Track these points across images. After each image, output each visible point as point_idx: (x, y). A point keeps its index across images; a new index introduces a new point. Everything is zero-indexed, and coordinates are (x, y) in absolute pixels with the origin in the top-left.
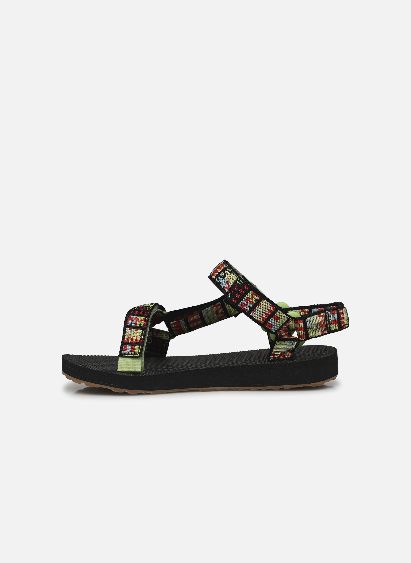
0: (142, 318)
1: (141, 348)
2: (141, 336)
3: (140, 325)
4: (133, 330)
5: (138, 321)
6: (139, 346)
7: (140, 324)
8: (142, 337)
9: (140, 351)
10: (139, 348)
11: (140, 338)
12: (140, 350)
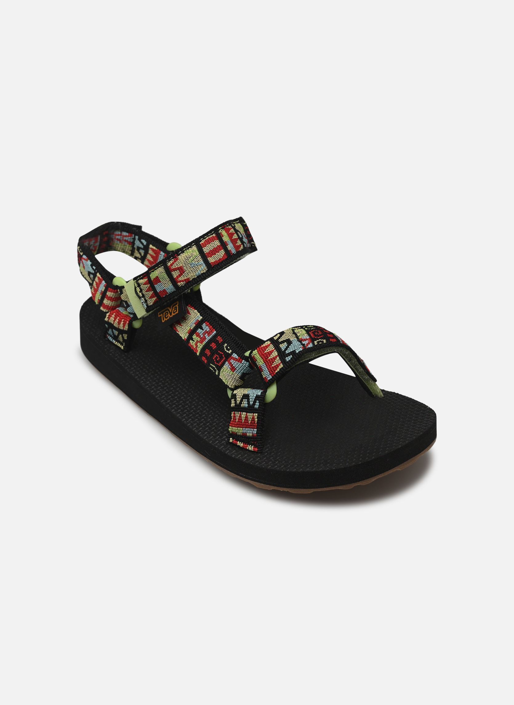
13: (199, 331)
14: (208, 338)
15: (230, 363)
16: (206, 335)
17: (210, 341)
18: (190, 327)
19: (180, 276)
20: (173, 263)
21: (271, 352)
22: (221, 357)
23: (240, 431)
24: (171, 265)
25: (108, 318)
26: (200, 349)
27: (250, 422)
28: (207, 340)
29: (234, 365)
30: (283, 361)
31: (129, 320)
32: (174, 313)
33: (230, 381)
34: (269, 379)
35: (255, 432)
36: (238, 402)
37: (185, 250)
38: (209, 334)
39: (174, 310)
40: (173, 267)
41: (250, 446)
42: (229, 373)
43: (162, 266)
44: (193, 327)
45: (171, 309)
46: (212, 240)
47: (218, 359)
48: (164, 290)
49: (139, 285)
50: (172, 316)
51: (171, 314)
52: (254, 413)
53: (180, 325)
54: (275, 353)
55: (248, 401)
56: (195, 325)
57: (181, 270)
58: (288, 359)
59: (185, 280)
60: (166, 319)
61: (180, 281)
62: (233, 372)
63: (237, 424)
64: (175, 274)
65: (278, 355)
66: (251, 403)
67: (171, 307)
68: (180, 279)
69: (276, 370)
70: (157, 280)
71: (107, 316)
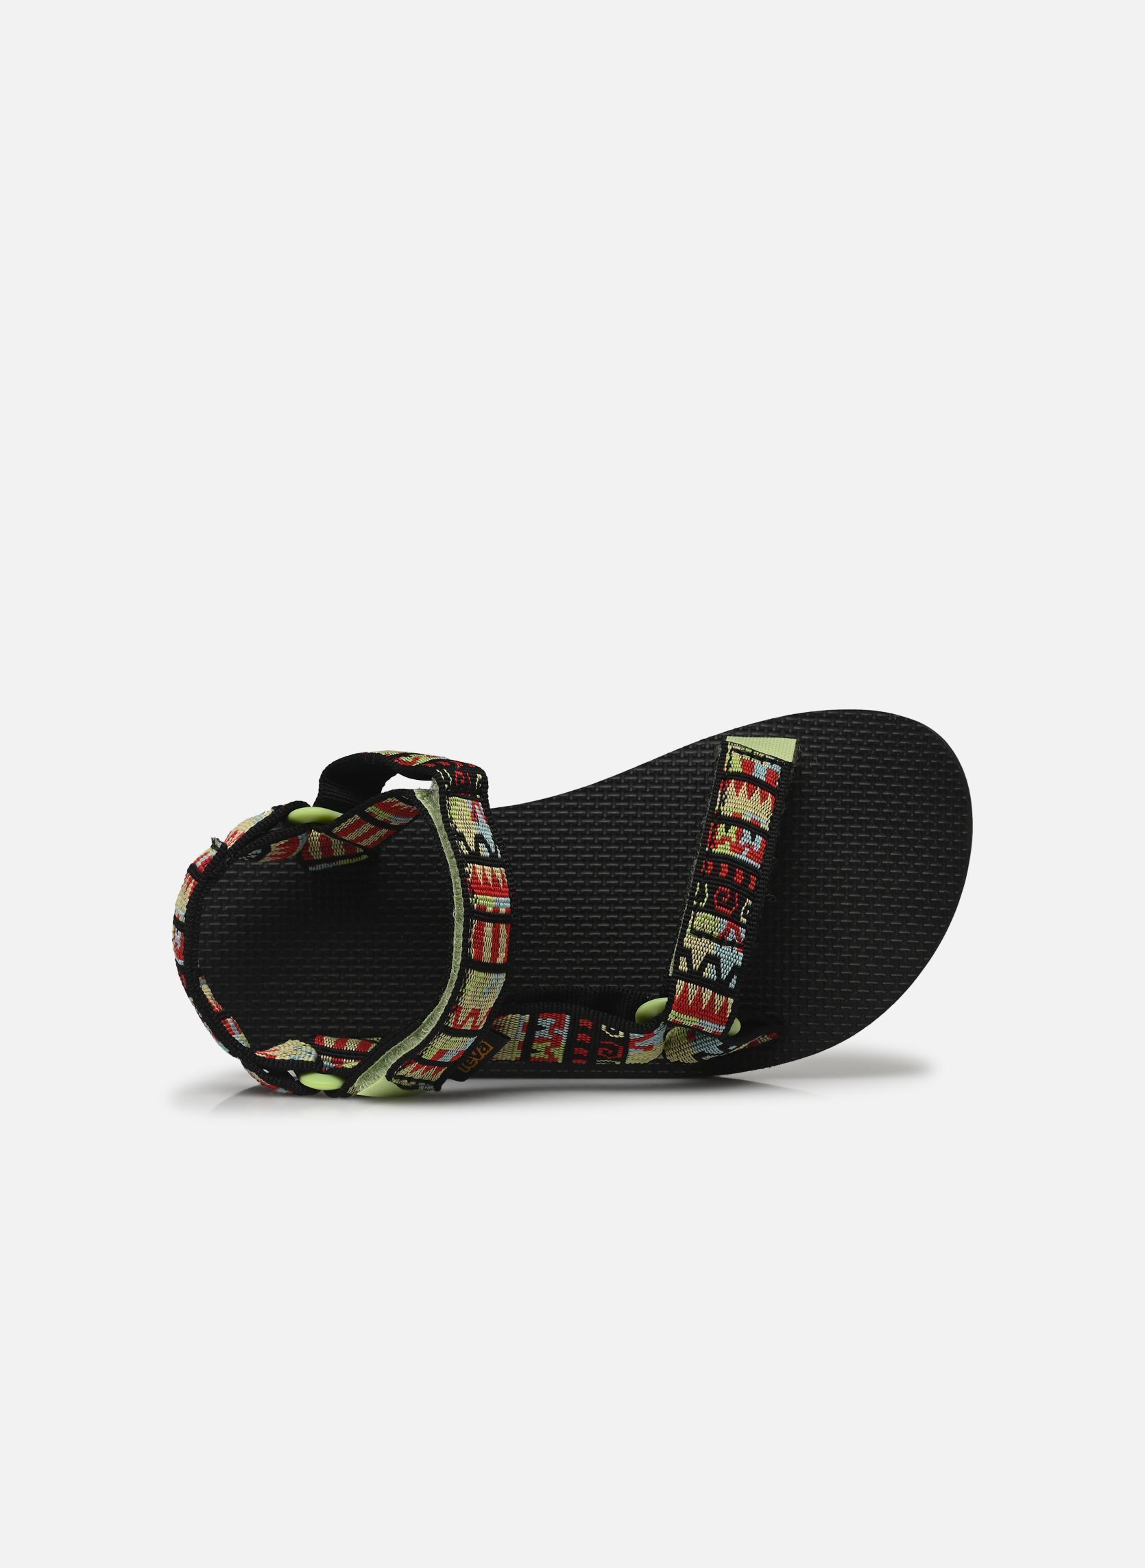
0: (720, 849)
1: (724, 763)
2: (724, 796)
3: (727, 830)
4: (747, 817)
5: (734, 840)
6: (730, 770)
7: (727, 832)
8: (722, 794)
9: (725, 756)
10: (729, 766)
11: (726, 793)
12: (725, 760)
16: (557, 1031)
21: (699, 995)
28: (565, 1037)
46: (480, 929)
54: (707, 994)
65: (714, 992)
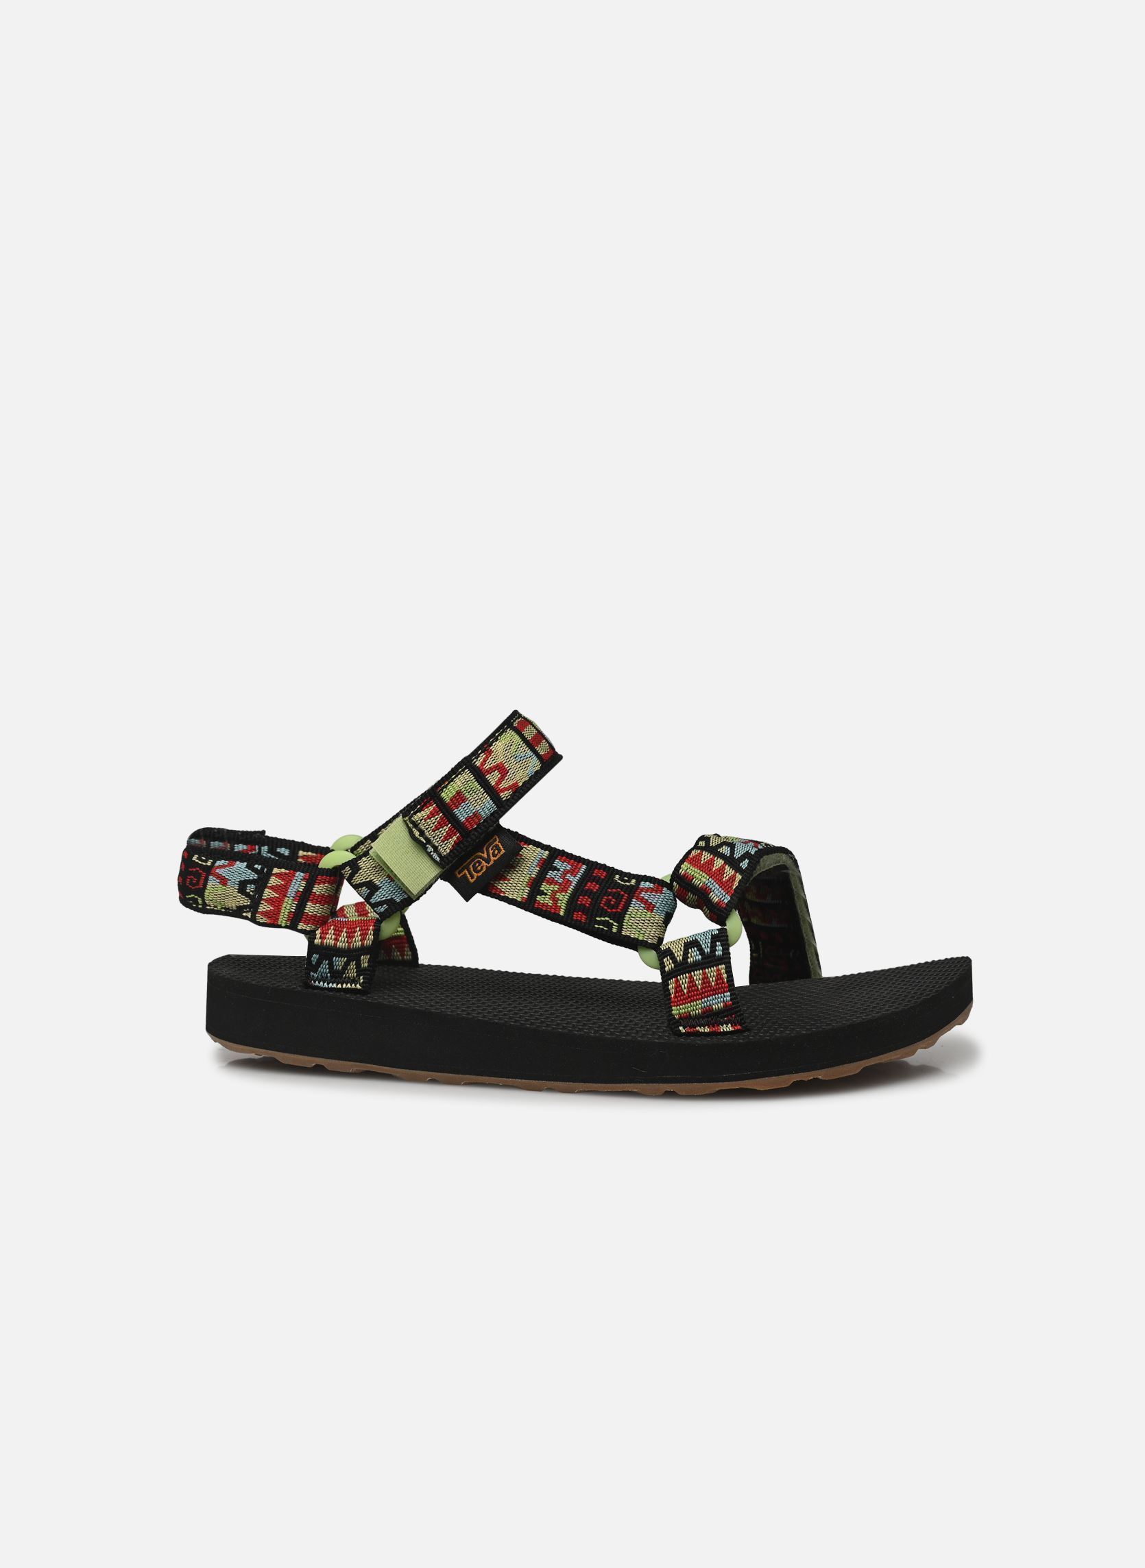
13: (551, 874)
14: (574, 880)
15: (642, 900)
17: (581, 883)
18: (528, 875)
19: (502, 778)
20: (485, 761)
22: (618, 897)
23: (695, 1008)
24: (483, 764)
25: (320, 938)
26: (564, 901)
27: (713, 983)
29: (650, 901)
30: (738, 869)
31: (373, 924)
32: (494, 856)
33: (649, 930)
34: (726, 901)
35: (729, 998)
36: (679, 958)
37: (498, 736)
38: (573, 872)
39: (494, 852)
40: (487, 766)
41: (725, 1026)
42: (644, 916)
43: (463, 770)
44: (534, 873)
45: (486, 853)
47: (612, 903)
48: (476, 814)
49: (416, 825)
50: (492, 863)
51: (488, 861)
52: (717, 965)
53: (505, 879)
55: (701, 950)
56: (538, 868)
57: (502, 770)
58: (744, 864)
59: (510, 787)
60: (480, 874)
61: (503, 791)
62: (652, 911)
63: (689, 997)
64: (493, 779)
66: (707, 950)
67: (485, 849)
68: (502, 786)
69: (733, 885)
70: (459, 798)
71: (318, 936)
